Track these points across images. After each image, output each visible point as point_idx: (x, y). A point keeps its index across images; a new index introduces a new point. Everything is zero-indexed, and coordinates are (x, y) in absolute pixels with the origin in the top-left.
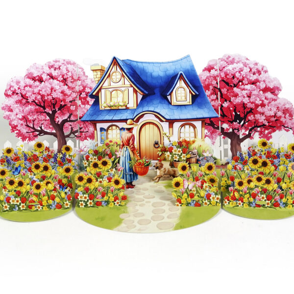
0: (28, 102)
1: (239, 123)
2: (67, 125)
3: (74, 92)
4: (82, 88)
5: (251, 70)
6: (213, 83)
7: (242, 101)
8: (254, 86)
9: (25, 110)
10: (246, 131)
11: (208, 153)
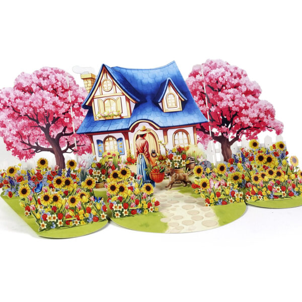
0: (20, 116)
1: (227, 126)
2: (62, 139)
3: (66, 103)
4: (74, 99)
5: (232, 74)
6: (199, 88)
7: (227, 105)
8: (236, 90)
9: (18, 125)
10: (234, 134)
11: (202, 158)
